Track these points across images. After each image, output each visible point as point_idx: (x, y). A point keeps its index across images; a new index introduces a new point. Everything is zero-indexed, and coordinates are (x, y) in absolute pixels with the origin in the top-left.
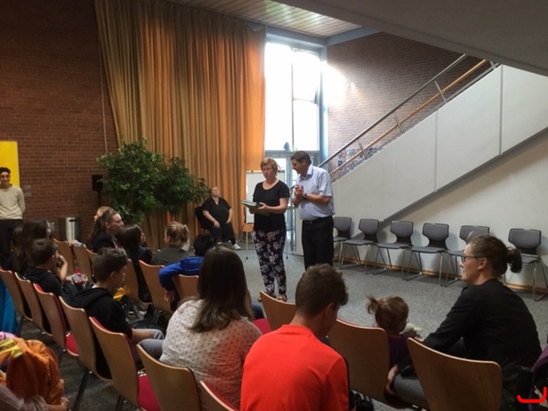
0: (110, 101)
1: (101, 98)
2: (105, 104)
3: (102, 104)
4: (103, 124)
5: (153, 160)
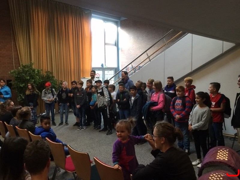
0: (16, 45)
1: (12, 43)
2: (13, 46)
3: (12, 46)
4: (12, 56)
5: (36, 73)
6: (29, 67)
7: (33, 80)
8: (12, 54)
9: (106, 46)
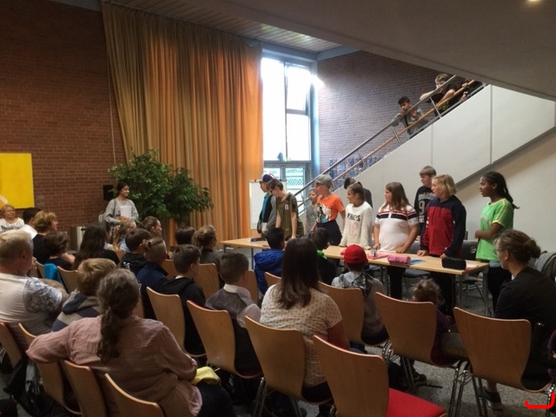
2: (113, 117)
4: (111, 136)
5: (163, 171)
6: (147, 159)
7: (159, 185)
9: (288, 115)
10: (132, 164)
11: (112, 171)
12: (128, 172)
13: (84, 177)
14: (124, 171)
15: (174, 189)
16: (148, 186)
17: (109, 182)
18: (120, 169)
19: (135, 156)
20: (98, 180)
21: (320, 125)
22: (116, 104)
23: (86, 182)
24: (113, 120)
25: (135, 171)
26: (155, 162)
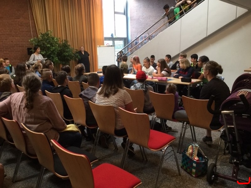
0: (32, 13)
1: (28, 11)
3: (29, 14)
4: (30, 24)
5: (55, 41)
6: (48, 35)
7: (54, 48)
8: (29, 22)
9: (115, 14)
10: (40, 38)
11: (31, 41)
12: (39, 41)
13: (18, 44)
14: (37, 41)
15: (61, 50)
16: (49, 48)
17: (30, 46)
18: (34, 40)
19: (42, 34)
20: (25, 46)
21: (131, 20)
22: (31, 8)
23: (19, 46)
24: (30, 16)
25: (42, 41)
26: (51, 36)
